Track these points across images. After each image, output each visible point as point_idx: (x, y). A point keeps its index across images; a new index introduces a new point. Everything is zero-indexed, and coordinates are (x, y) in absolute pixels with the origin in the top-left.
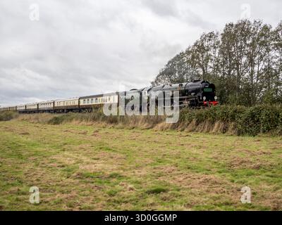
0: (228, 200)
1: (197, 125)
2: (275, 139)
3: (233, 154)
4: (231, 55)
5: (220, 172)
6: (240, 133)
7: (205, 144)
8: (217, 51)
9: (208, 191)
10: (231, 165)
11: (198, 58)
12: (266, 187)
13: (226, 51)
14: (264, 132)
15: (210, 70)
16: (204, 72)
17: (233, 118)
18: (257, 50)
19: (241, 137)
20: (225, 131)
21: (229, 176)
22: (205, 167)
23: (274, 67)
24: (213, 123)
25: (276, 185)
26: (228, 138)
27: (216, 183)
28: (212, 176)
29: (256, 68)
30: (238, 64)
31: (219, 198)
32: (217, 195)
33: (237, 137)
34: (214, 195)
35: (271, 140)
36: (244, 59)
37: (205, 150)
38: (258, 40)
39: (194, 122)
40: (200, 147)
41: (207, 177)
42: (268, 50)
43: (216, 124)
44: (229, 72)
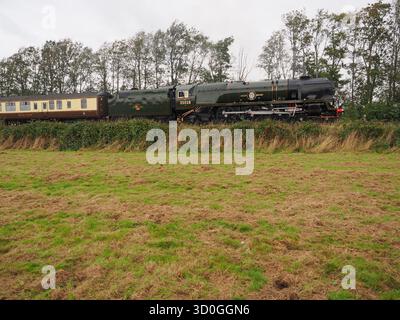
0: (41, 214)
1: (15, 141)
2: (96, 152)
3: (52, 168)
4: (52, 72)
5: (36, 187)
6: (62, 148)
7: (22, 161)
8: (37, 67)
9: (20, 208)
10: (49, 179)
11: (15, 71)
12: (83, 196)
13: (46, 68)
14: (86, 146)
15: (30, 86)
16: (22, 88)
17: (55, 134)
18: (79, 71)
19: (62, 153)
20: (46, 147)
21: (45, 190)
22: (19, 184)
23: (95, 87)
24: (33, 139)
25: (92, 193)
26: (49, 154)
27: (30, 198)
28: (25, 192)
29: (78, 88)
30: (60, 82)
31: (32, 213)
32: (30, 211)
33: (58, 153)
34: (27, 210)
35: (91, 153)
36: (67, 78)
37: (21, 166)
38: (81, 60)
39: (11, 138)
40: (16, 164)
41: (20, 194)
42: (90, 72)
43: (37, 140)
44: (51, 89)
